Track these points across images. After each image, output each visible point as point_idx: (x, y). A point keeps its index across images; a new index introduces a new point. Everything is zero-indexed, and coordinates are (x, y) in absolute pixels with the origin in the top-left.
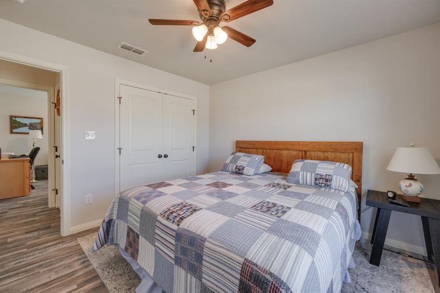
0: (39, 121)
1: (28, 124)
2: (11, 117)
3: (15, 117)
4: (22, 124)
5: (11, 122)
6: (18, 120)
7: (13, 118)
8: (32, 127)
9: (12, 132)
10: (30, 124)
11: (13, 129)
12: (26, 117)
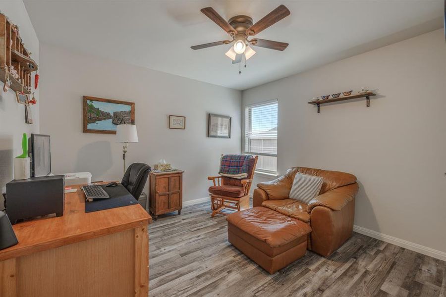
0: (127, 108)
1: (112, 114)
2: (85, 99)
3: (92, 99)
4: (102, 113)
5: (84, 109)
6: (96, 105)
7: (88, 102)
8: (118, 119)
9: (86, 130)
10: (115, 113)
11: (89, 123)
12: (109, 101)
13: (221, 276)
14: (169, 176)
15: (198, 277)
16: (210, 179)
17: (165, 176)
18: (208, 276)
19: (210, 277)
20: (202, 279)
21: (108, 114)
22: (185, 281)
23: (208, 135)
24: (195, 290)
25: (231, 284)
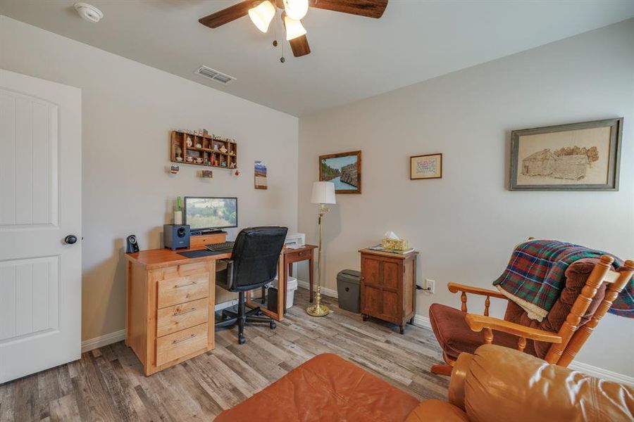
0: (354, 160)
1: (340, 171)
2: (321, 158)
3: (325, 158)
4: (332, 170)
5: (320, 170)
6: (328, 163)
7: (323, 161)
8: (345, 175)
10: (343, 169)
12: (337, 156)
14: (381, 259)
16: (453, 289)
17: (374, 257)
20: (230, 394)
21: (337, 171)
23: (512, 185)
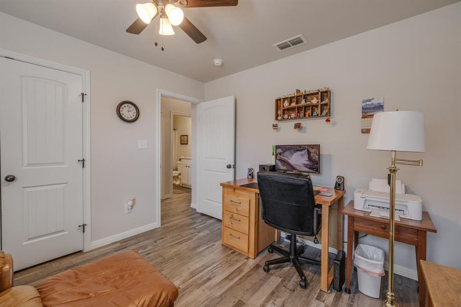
13: (187, 283)
15: (209, 279)
18: (200, 282)
19: (198, 281)
20: (205, 278)
22: (220, 274)
24: (209, 269)
25: (178, 277)
